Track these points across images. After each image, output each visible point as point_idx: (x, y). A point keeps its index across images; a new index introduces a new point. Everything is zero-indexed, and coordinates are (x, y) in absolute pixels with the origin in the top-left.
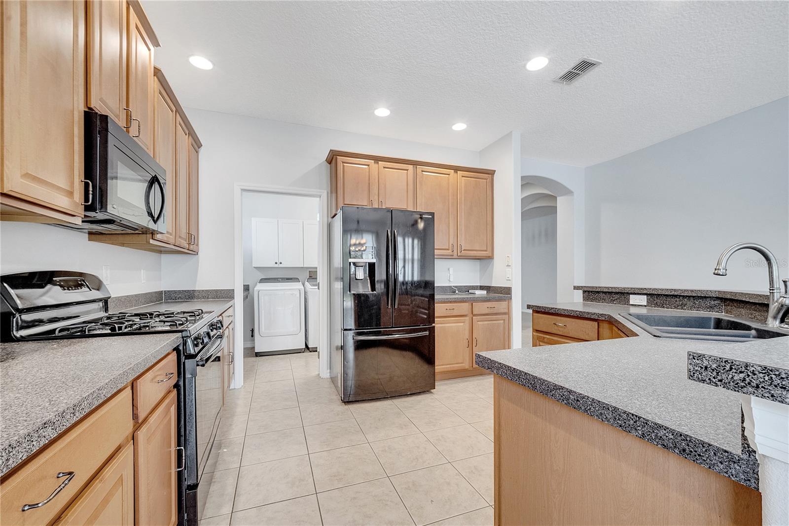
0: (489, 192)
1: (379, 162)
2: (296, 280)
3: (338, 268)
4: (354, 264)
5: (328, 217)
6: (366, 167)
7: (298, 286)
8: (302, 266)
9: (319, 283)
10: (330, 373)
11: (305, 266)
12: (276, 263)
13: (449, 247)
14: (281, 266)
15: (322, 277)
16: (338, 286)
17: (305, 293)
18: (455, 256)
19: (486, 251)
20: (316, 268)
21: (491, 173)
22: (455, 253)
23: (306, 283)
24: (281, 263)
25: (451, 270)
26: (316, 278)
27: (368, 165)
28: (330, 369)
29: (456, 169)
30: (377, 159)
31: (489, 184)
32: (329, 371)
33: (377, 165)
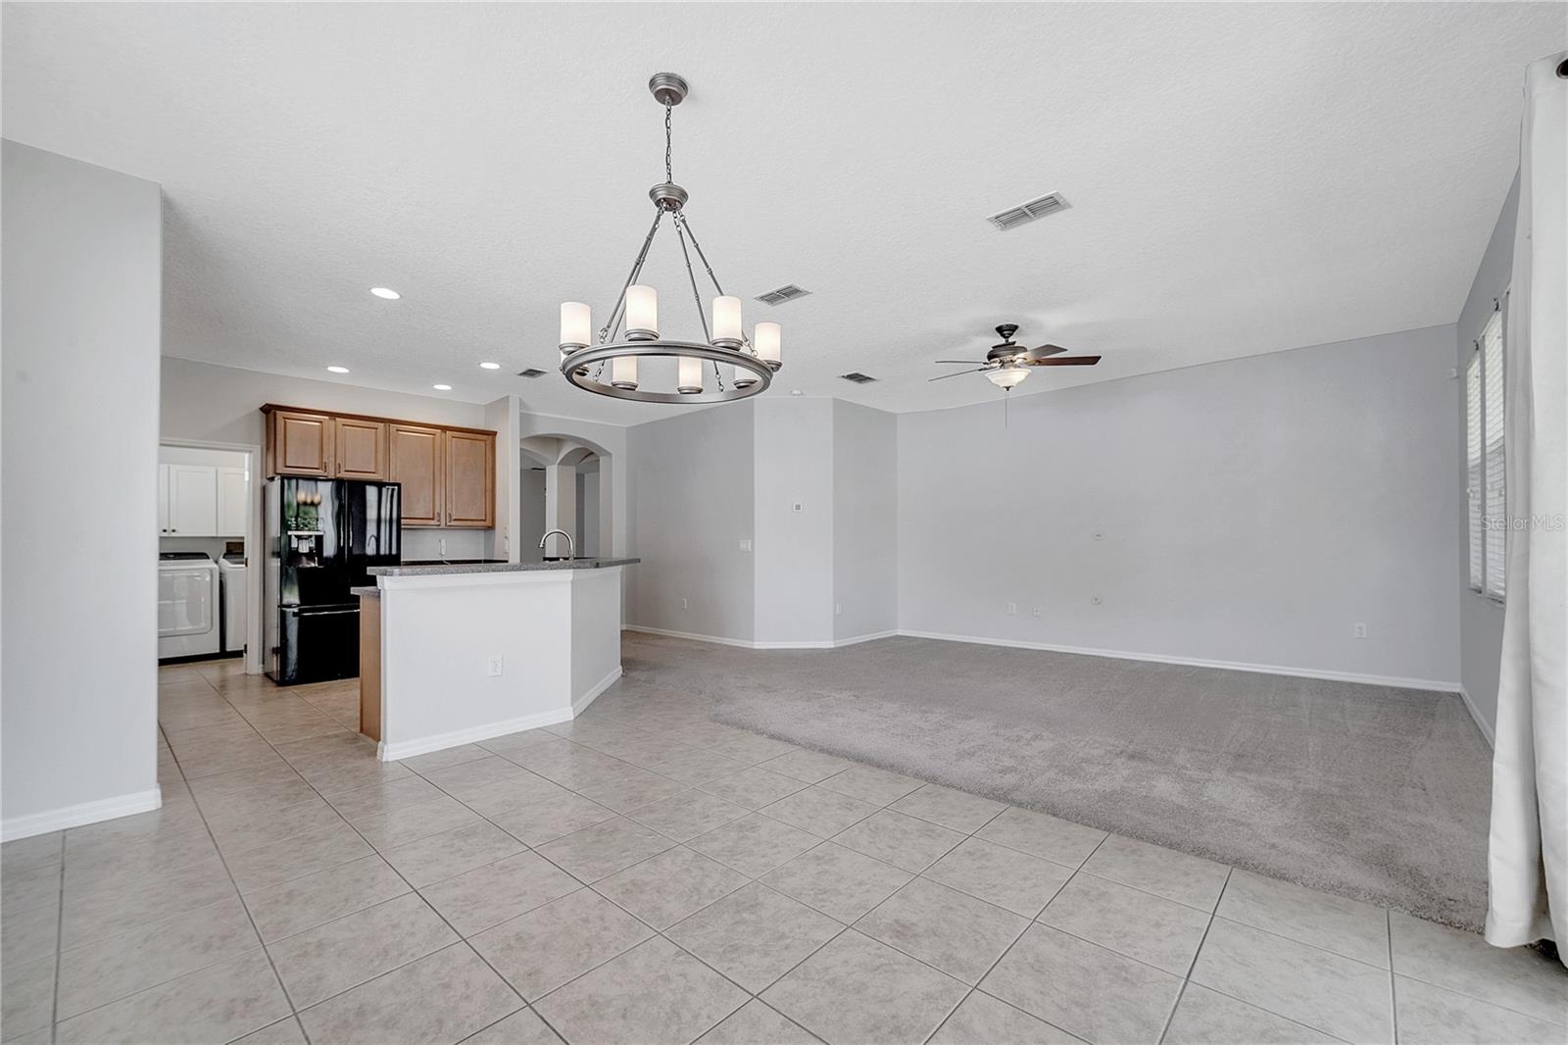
0: (489, 455)
1: (338, 419)
2: (203, 556)
3: (274, 538)
4: (296, 536)
5: (262, 477)
6: (318, 424)
7: (209, 564)
8: (214, 535)
9: (247, 559)
10: (263, 668)
11: (219, 535)
12: (165, 531)
13: (434, 514)
14: (174, 535)
15: (252, 551)
16: (275, 564)
17: (221, 574)
18: (443, 525)
19: (485, 520)
20: (243, 538)
21: (494, 434)
22: (443, 523)
23: (222, 560)
24: (174, 531)
25: (443, 541)
26: (242, 553)
27: (321, 422)
28: (263, 663)
29: (444, 429)
30: (333, 415)
31: (489, 447)
32: (261, 665)
33: (333, 422)
